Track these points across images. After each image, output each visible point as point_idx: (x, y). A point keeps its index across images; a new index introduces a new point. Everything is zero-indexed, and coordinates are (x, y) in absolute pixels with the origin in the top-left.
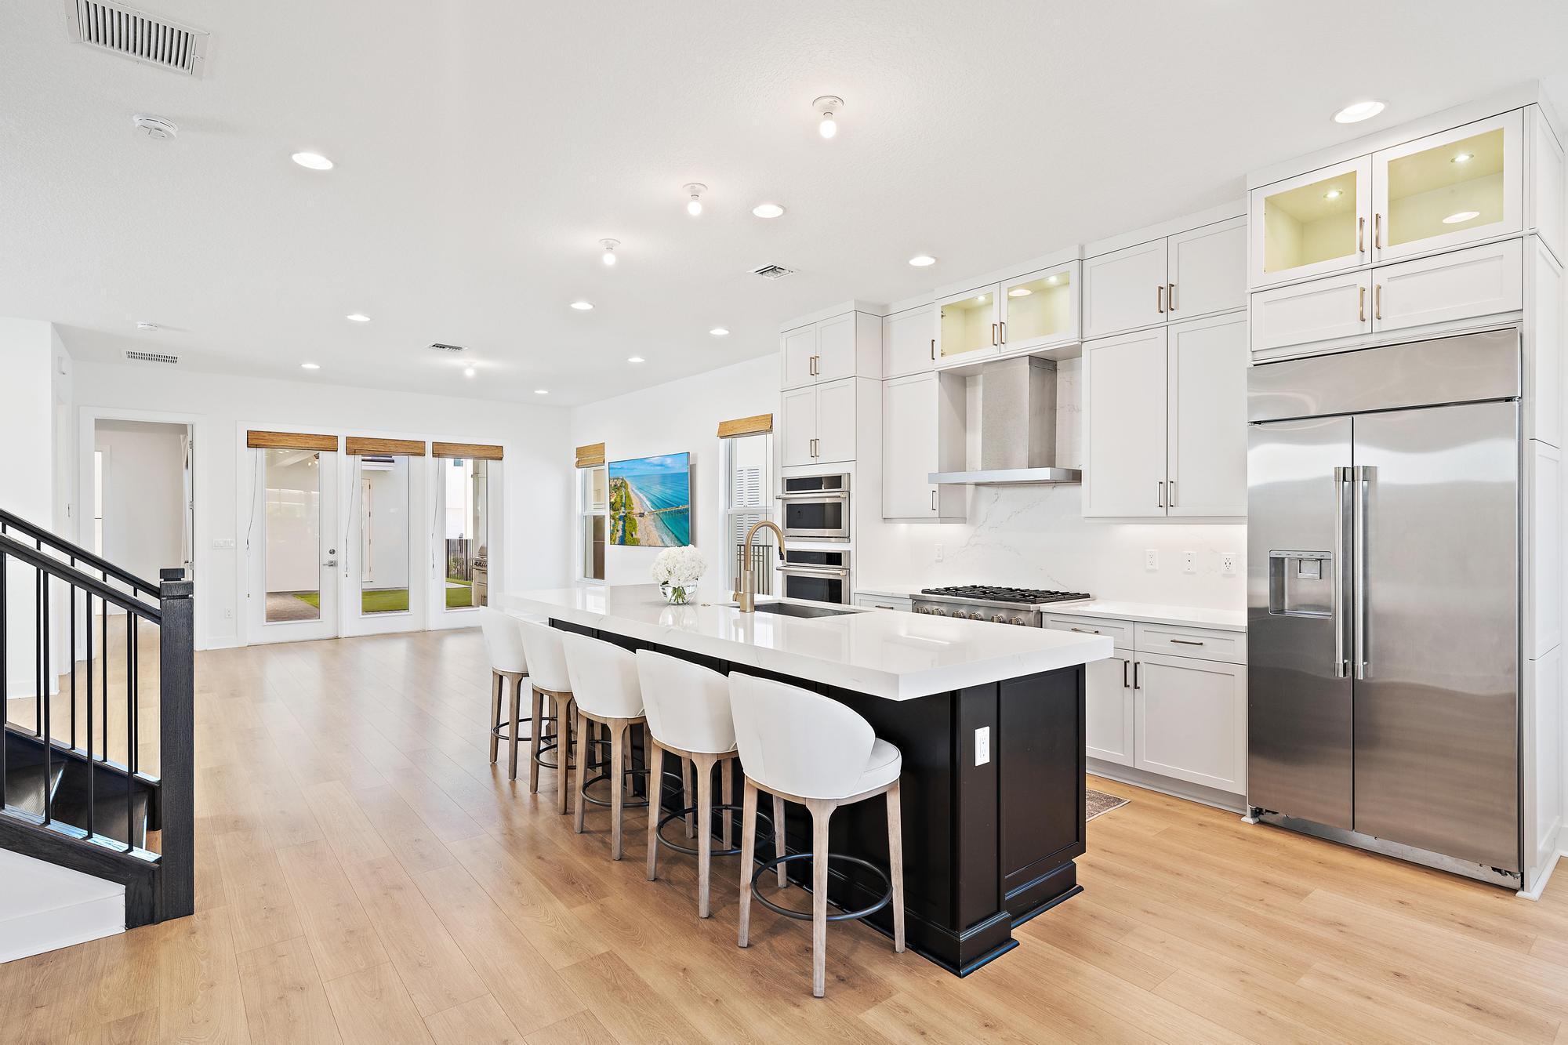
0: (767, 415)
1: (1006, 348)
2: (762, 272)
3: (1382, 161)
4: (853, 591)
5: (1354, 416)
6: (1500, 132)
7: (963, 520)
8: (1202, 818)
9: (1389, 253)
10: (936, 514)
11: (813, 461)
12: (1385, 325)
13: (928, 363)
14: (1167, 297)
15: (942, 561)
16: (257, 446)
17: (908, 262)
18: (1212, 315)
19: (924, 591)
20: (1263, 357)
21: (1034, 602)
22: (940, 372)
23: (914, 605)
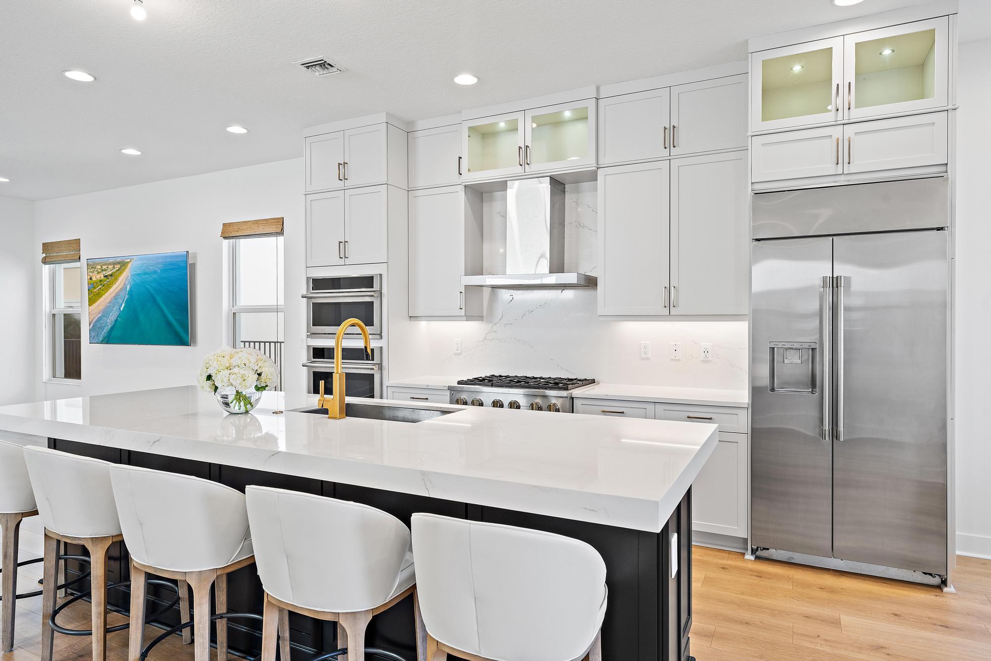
0: (277, 219)
1: (530, 168)
2: (309, 66)
3: (851, 41)
4: (386, 383)
5: (835, 237)
6: (933, 31)
7: (480, 318)
8: (724, 562)
9: (857, 114)
10: (462, 312)
11: (342, 262)
12: (853, 168)
13: (454, 178)
14: (670, 137)
15: (461, 353)
17: (453, 80)
18: (712, 152)
19: (459, 383)
20: (760, 187)
21: (567, 389)
22: (465, 186)
23: (451, 395)
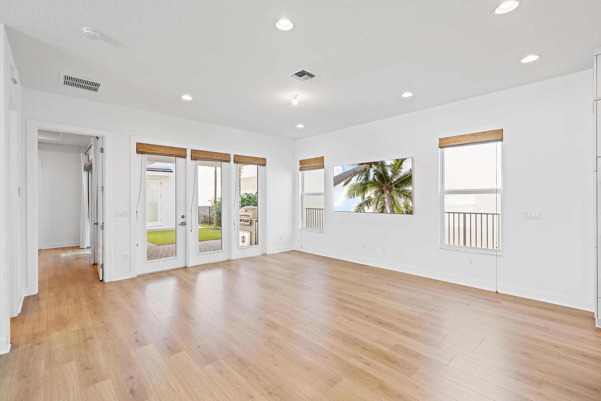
0: (496, 130)
16: (142, 153)
